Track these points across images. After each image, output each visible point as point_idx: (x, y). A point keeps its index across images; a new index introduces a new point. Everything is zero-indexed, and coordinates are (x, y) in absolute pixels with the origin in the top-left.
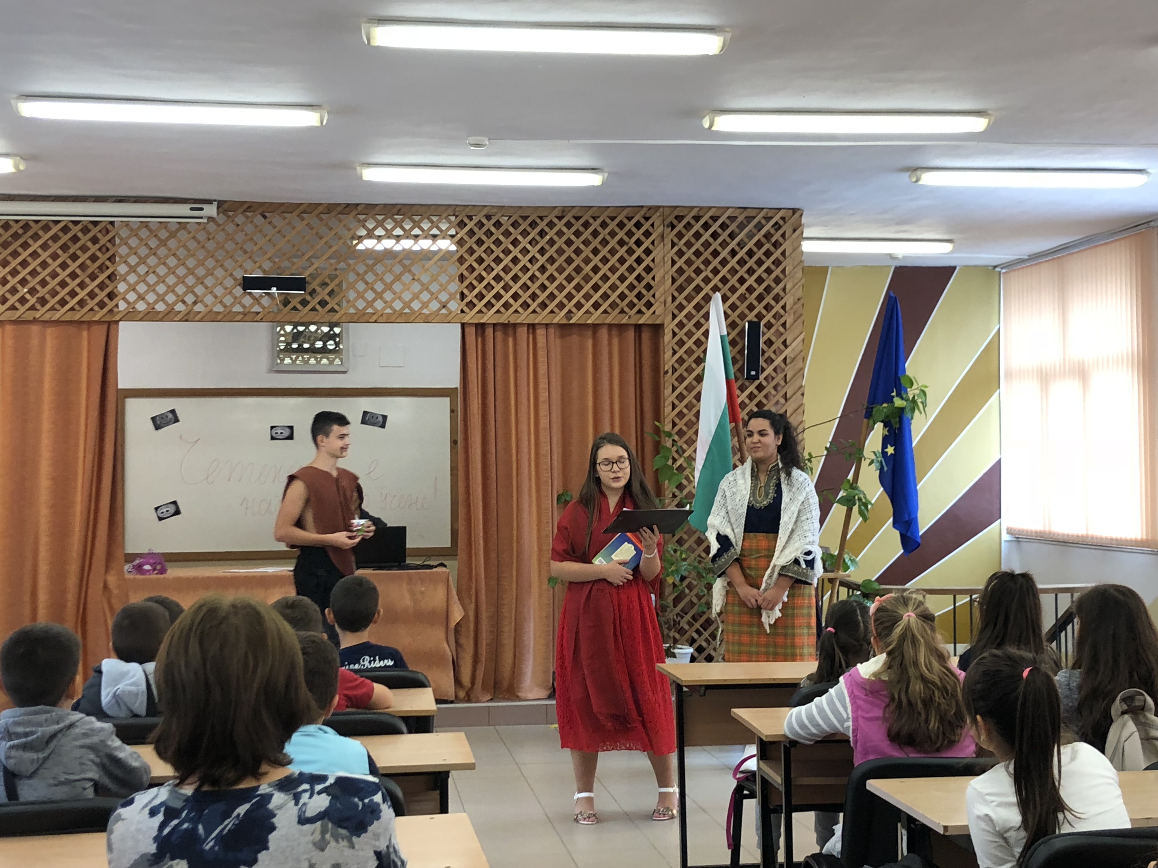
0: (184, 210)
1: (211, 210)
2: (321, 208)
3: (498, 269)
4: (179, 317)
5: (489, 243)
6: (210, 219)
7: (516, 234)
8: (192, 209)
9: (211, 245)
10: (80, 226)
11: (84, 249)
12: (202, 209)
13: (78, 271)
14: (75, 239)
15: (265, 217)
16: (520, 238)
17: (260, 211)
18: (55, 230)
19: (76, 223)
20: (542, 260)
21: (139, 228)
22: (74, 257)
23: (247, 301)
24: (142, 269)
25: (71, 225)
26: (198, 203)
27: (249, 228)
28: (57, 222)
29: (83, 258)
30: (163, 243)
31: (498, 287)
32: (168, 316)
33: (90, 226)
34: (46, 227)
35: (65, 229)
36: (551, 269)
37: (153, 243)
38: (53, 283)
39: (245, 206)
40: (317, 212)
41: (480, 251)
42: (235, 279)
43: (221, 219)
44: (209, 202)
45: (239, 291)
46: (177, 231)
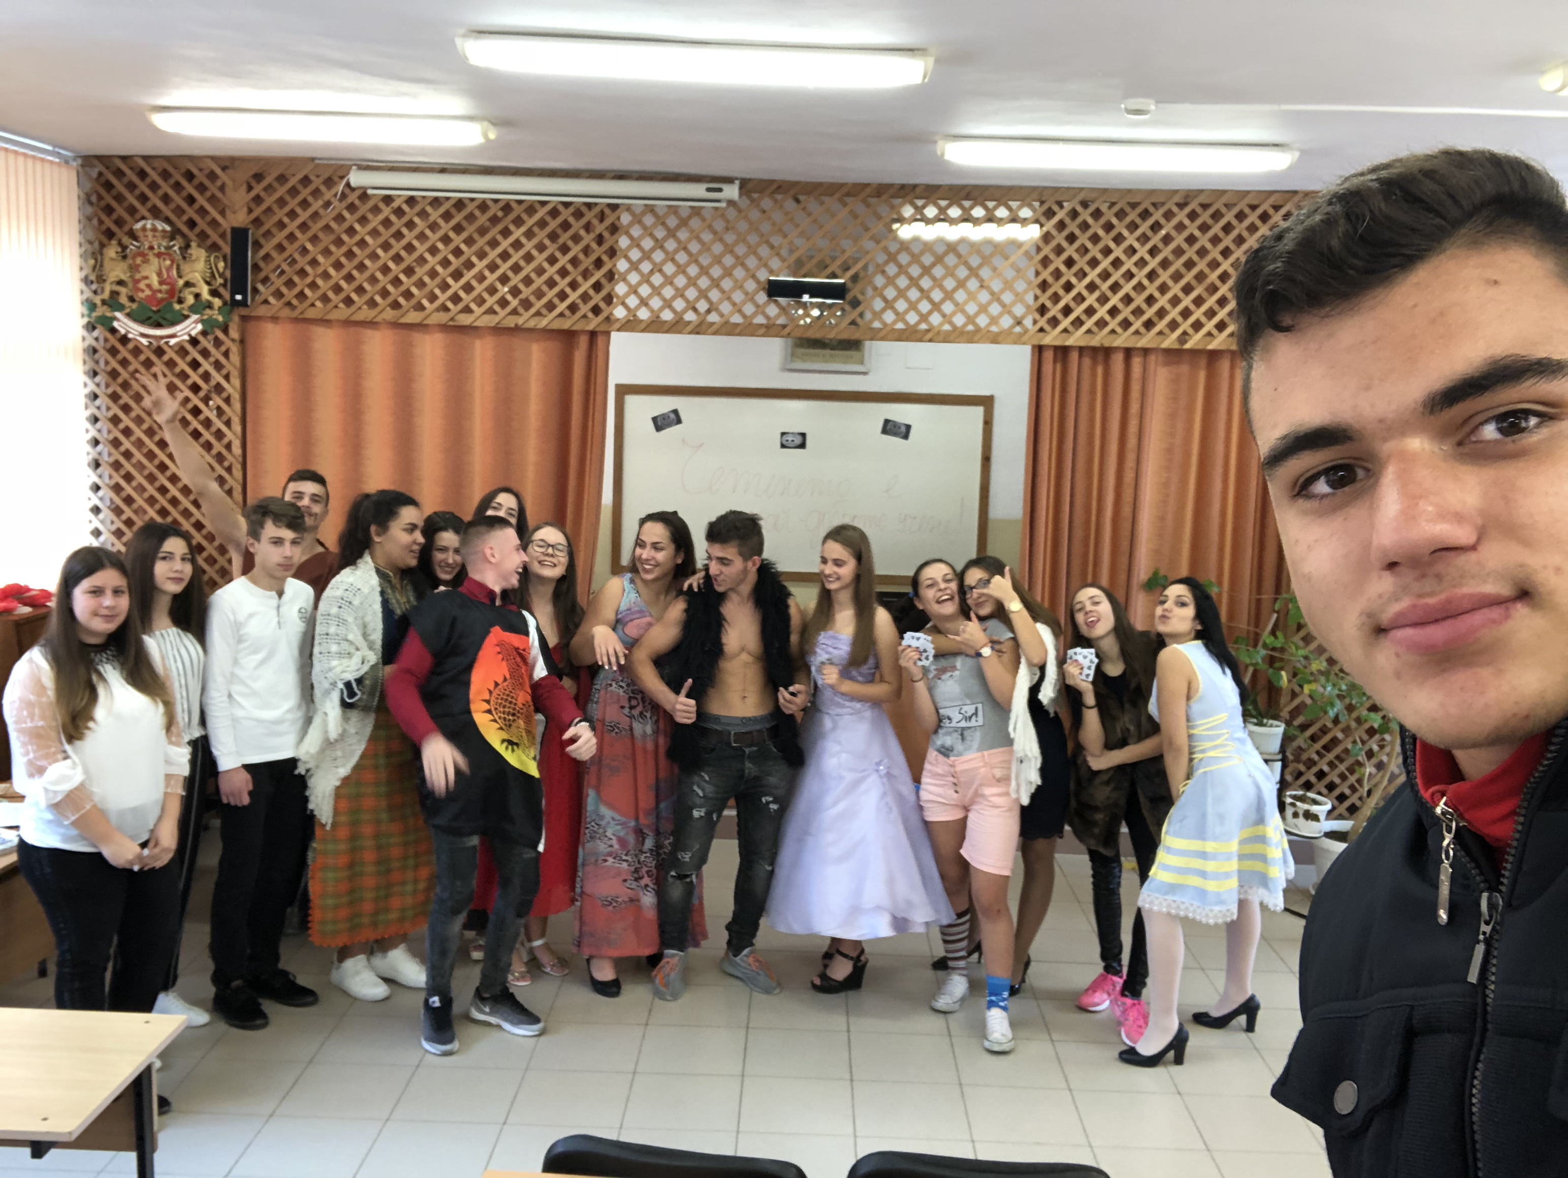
0: (698, 190)
1: (731, 192)
2: (868, 191)
3: (1093, 275)
4: (689, 328)
5: (1083, 239)
6: (731, 203)
7: (1120, 227)
8: (709, 190)
9: (730, 238)
10: (571, 209)
11: (576, 238)
12: (720, 190)
13: (569, 267)
14: (566, 226)
15: (797, 201)
16: (1125, 233)
17: (792, 192)
18: (541, 213)
19: (566, 205)
20: (1153, 263)
21: (643, 213)
22: (565, 249)
23: (772, 310)
24: (646, 267)
25: (561, 208)
26: (717, 181)
27: (778, 216)
28: (543, 203)
29: (576, 250)
30: (671, 233)
31: (1091, 299)
32: (676, 326)
33: (584, 209)
34: (531, 209)
35: (554, 213)
36: (1164, 276)
37: (660, 233)
38: (539, 282)
39: (775, 186)
40: (863, 195)
41: (1070, 251)
42: (758, 282)
43: (744, 203)
44: (729, 180)
45: (762, 297)
46: (690, 217)
